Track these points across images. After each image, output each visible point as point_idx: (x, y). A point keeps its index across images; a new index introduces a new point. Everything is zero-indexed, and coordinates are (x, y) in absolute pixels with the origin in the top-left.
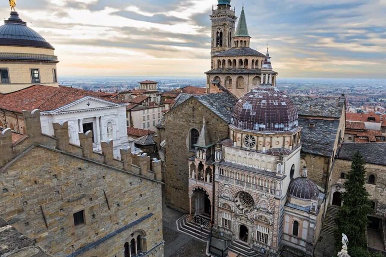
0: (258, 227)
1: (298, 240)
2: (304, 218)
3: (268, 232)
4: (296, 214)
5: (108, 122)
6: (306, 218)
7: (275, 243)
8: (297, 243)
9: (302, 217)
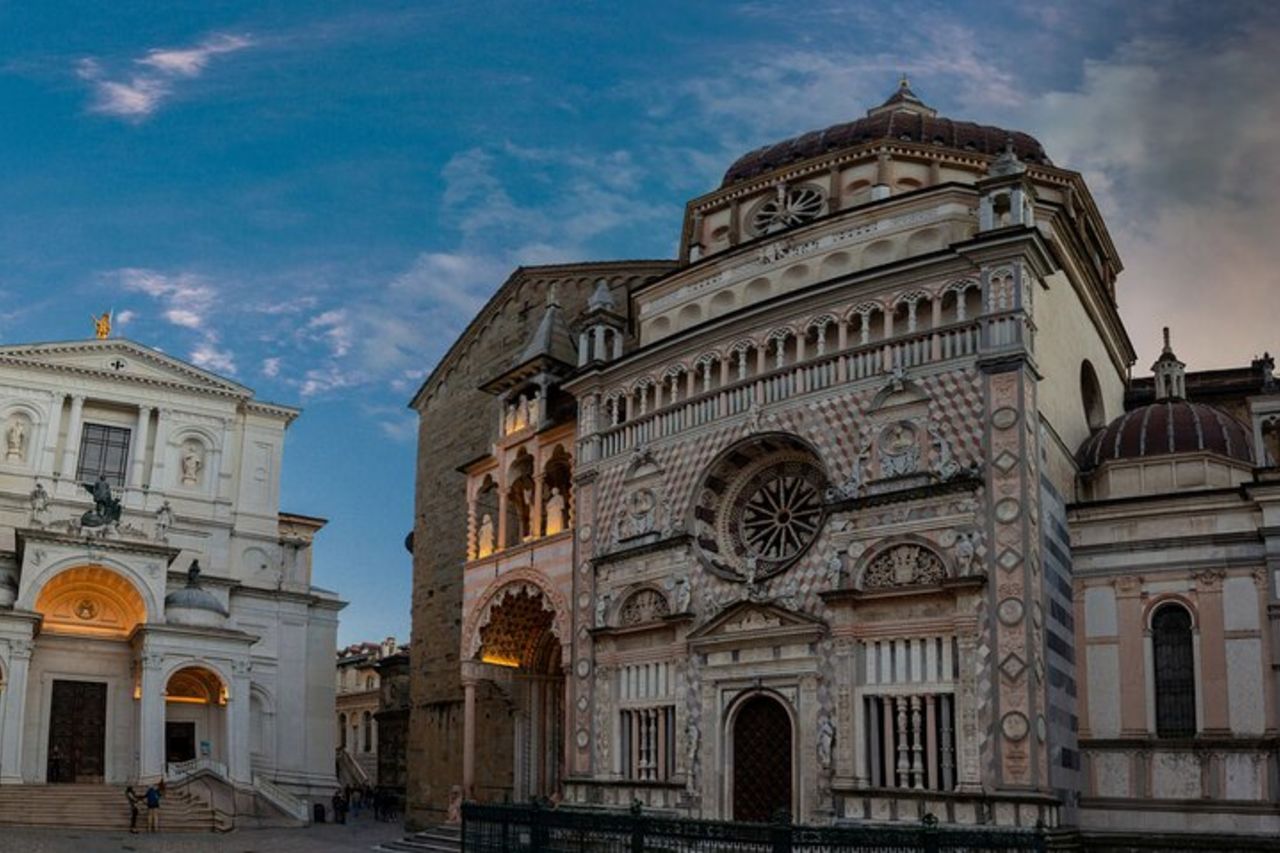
0: (871, 669)
1: (1203, 764)
2: (1221, 552)
3: (956, 673)
4: (1156, 545)
5: (188, 434)
6: (1238, 551)
7: (1016, 741)
8: (1196, 795)
9: (1207, 553)
